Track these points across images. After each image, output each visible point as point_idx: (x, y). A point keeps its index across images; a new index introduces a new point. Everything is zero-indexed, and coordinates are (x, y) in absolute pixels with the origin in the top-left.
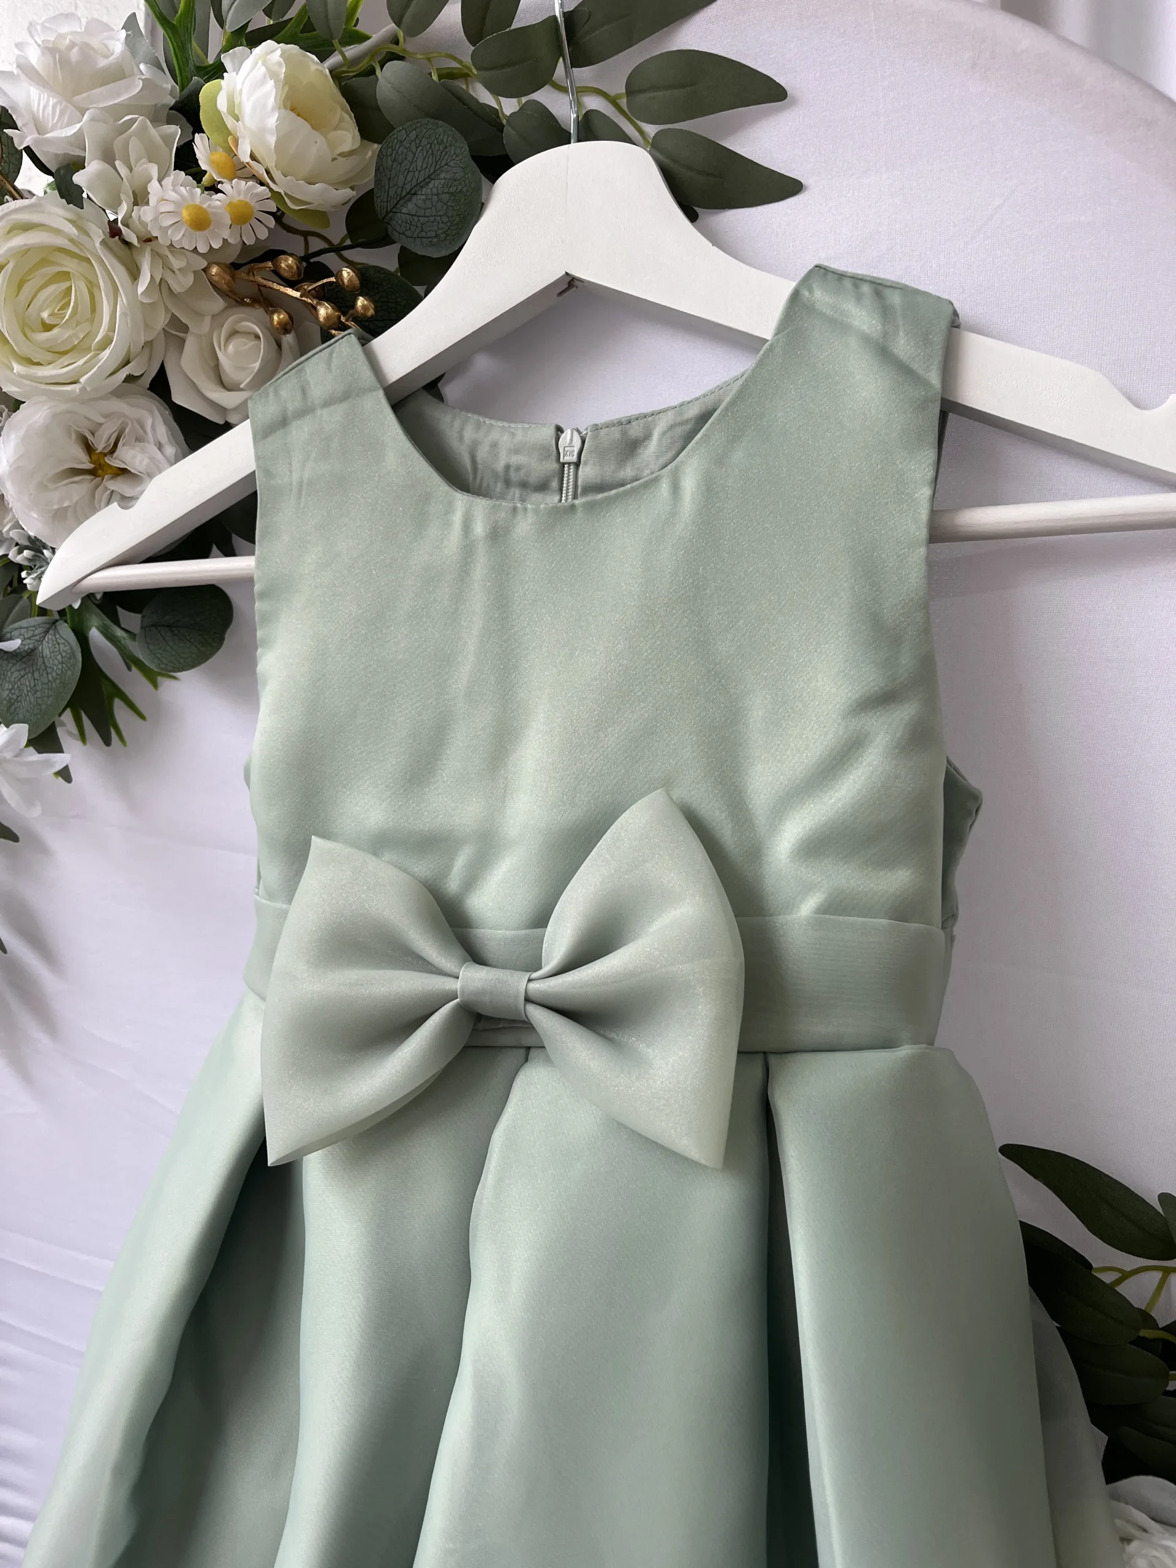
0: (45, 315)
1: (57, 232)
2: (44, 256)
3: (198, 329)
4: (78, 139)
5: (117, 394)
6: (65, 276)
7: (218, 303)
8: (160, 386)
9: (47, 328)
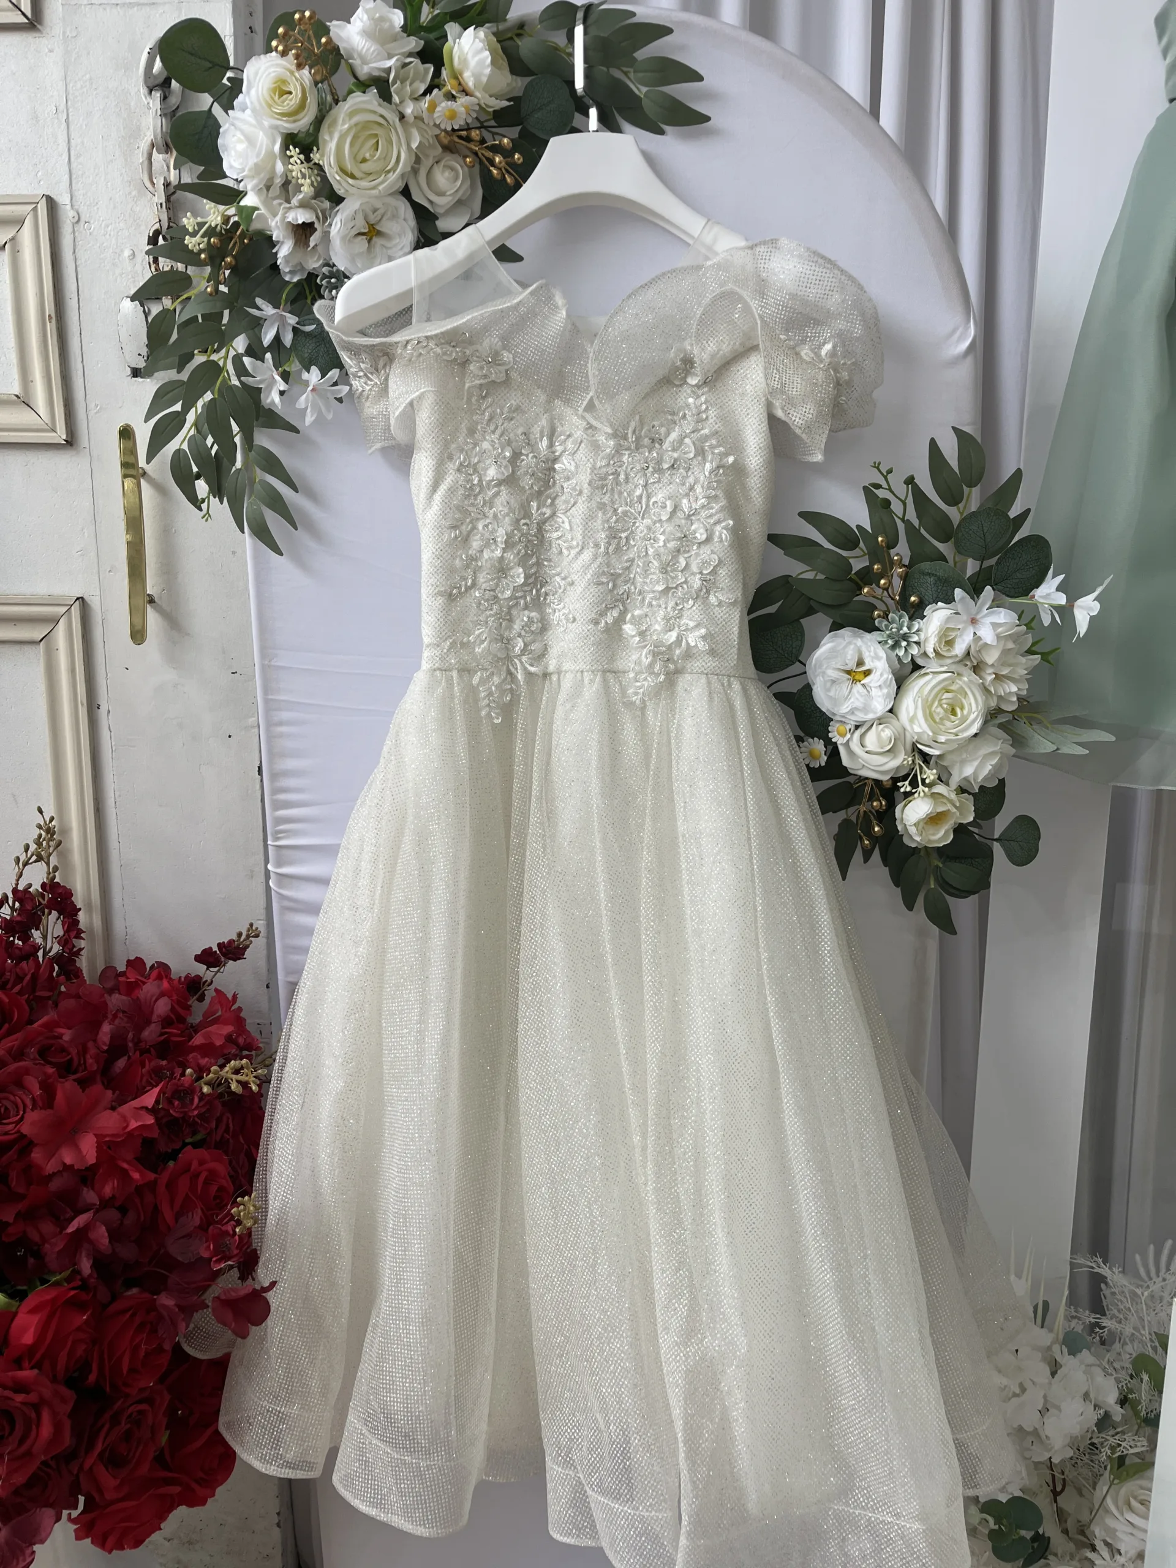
0: (367, 156)
1: (375, 112)
2: (366, 125)
3: (427, 163)
4: (388, 70)
5: (391, 194)
6: (376, 135)
7: (440, 149)
8: (406, 192)
9: (364, 160)
